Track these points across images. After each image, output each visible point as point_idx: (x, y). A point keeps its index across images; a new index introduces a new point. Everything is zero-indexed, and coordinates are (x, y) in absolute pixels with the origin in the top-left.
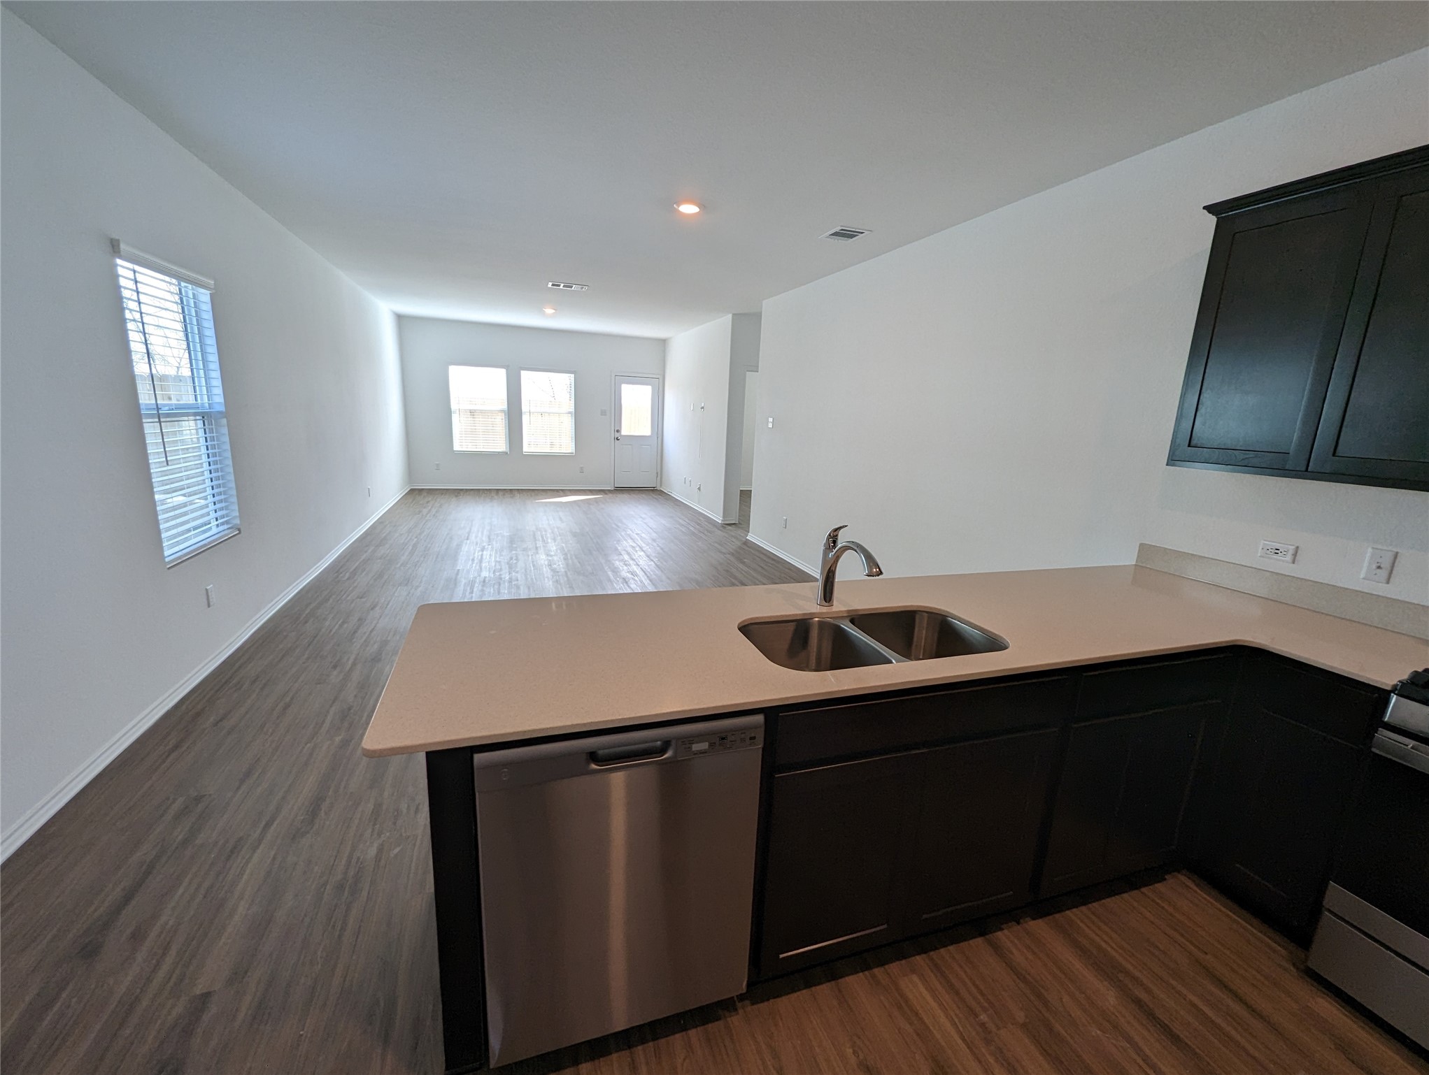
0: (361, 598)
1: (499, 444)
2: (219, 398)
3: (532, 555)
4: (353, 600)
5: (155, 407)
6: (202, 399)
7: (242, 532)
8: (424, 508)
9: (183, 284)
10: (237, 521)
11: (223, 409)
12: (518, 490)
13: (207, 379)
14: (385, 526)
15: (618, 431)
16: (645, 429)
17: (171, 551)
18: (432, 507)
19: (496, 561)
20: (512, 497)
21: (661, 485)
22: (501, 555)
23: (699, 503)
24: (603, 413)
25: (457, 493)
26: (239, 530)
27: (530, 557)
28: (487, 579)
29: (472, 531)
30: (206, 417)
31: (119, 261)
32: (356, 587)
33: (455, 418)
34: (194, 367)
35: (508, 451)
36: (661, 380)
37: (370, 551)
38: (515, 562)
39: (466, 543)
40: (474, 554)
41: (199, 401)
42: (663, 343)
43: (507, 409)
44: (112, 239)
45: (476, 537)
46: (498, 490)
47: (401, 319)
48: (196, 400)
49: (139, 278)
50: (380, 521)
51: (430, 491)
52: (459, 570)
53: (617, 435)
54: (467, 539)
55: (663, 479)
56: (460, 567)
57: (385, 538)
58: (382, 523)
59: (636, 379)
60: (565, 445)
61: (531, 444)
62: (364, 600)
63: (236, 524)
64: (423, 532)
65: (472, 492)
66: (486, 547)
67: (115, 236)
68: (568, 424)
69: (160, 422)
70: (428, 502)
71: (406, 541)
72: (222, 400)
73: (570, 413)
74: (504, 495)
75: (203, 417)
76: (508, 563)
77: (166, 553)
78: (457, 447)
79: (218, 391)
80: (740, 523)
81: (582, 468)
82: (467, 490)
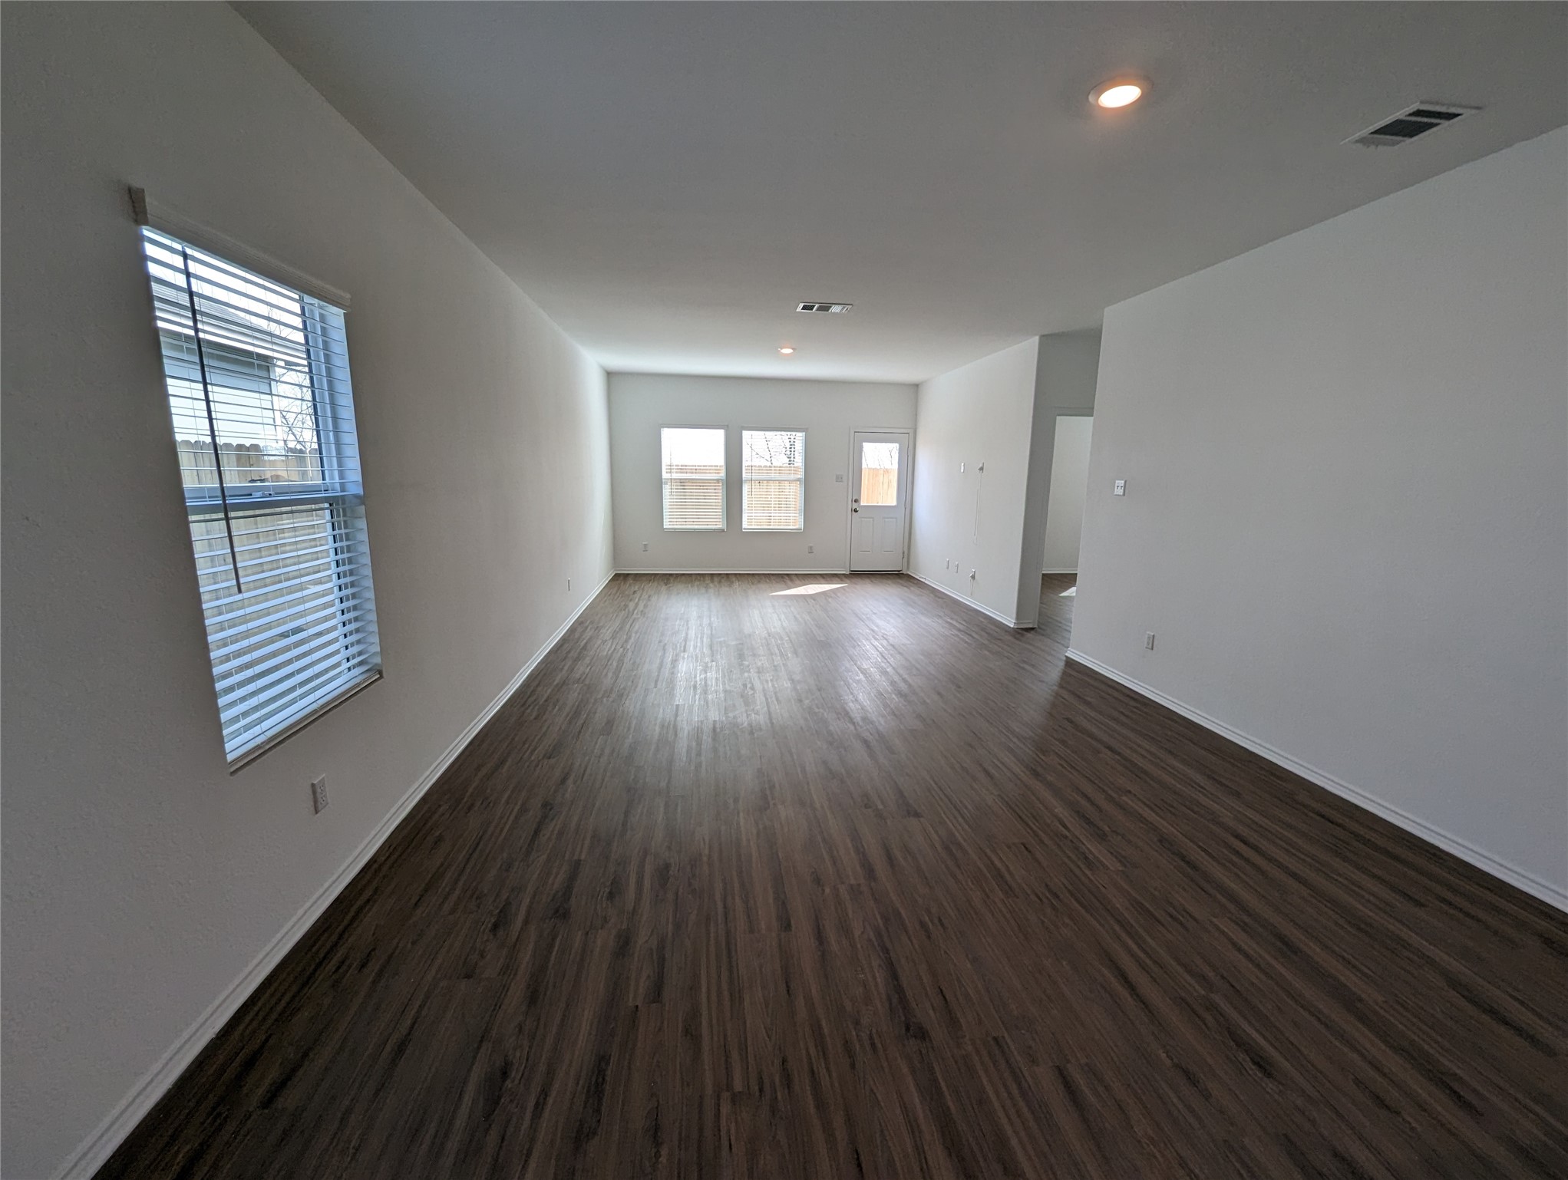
0: (549, 758)
1: (713, 519)
2: (354, 475)
3: (771, 680)
4: (539, 761)
5: (219, 493)
6: (332, 478)
7: (384, 675)
8: (631, 601)
9: (307, 299)
10: (378, 660)
11: (360, 491)
12: (736, 574)
13: (338, 444)
14: (587, 628)
15: (856, 501)
16: (890, 498)
17: (236, 743)
18: (639, 600)
19: (725, 691)
20: (730, 586)
21: (908, 568)
22: (730, 680)
23: (972, 595)
24: (839, 479)
25: (667, 579)
26: (380, 673)
27: (770, 684)
28: (718, 726)
29: (689, 637)
30: (338, 505)
31: (147, 232)
32: (545, 734)
33: (666, 490)
34: (321, 428)
35: (725, 527)
36: (911, 435)
37: (566, 668)
38: (752, 692)
39: (684, 658)
40: (695, 677)
41: (327, 480)
42: (916, 387)
43: (724, 478)
44: (130, 190)
45: (695, 647)
46: (712, 575)
47: (611, 376)
48: (324, 479)
49: (193, 267)
50: (580, 622)
51: (637, 577)
52: (677, 706)
53: (855, 506)
54: (684, 651)
55: (911, 560)
56: (679, 700)
57: (585, 648)
58: (582, 623)
59: (880, 436)
60: (791, 519)
61: (750, 521)
62: (553, 761)
63: (376, 664)
64: (630, 638)
65: (683, 577)
66: (710, 665)
67: (136, 183)
68: (795, 494)
69: (227, 519)
70: (635, 592)
71: (610, 652)
72: (359, 478)
73: (799, 480)
74: (720, 582)
75: (331, 505)
76: (742, 696)
77: (228, 747)
78: (667, 525)
79: (353, 463)
80: (1039, 627)
81: (811, 547)
82: (677, 575)
